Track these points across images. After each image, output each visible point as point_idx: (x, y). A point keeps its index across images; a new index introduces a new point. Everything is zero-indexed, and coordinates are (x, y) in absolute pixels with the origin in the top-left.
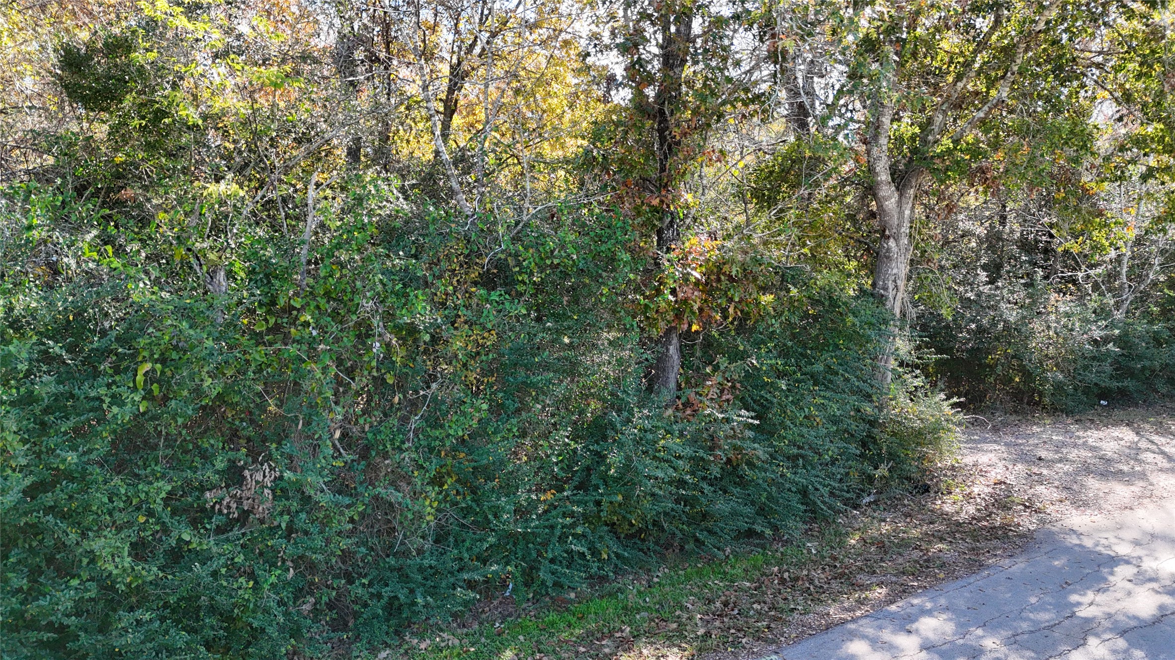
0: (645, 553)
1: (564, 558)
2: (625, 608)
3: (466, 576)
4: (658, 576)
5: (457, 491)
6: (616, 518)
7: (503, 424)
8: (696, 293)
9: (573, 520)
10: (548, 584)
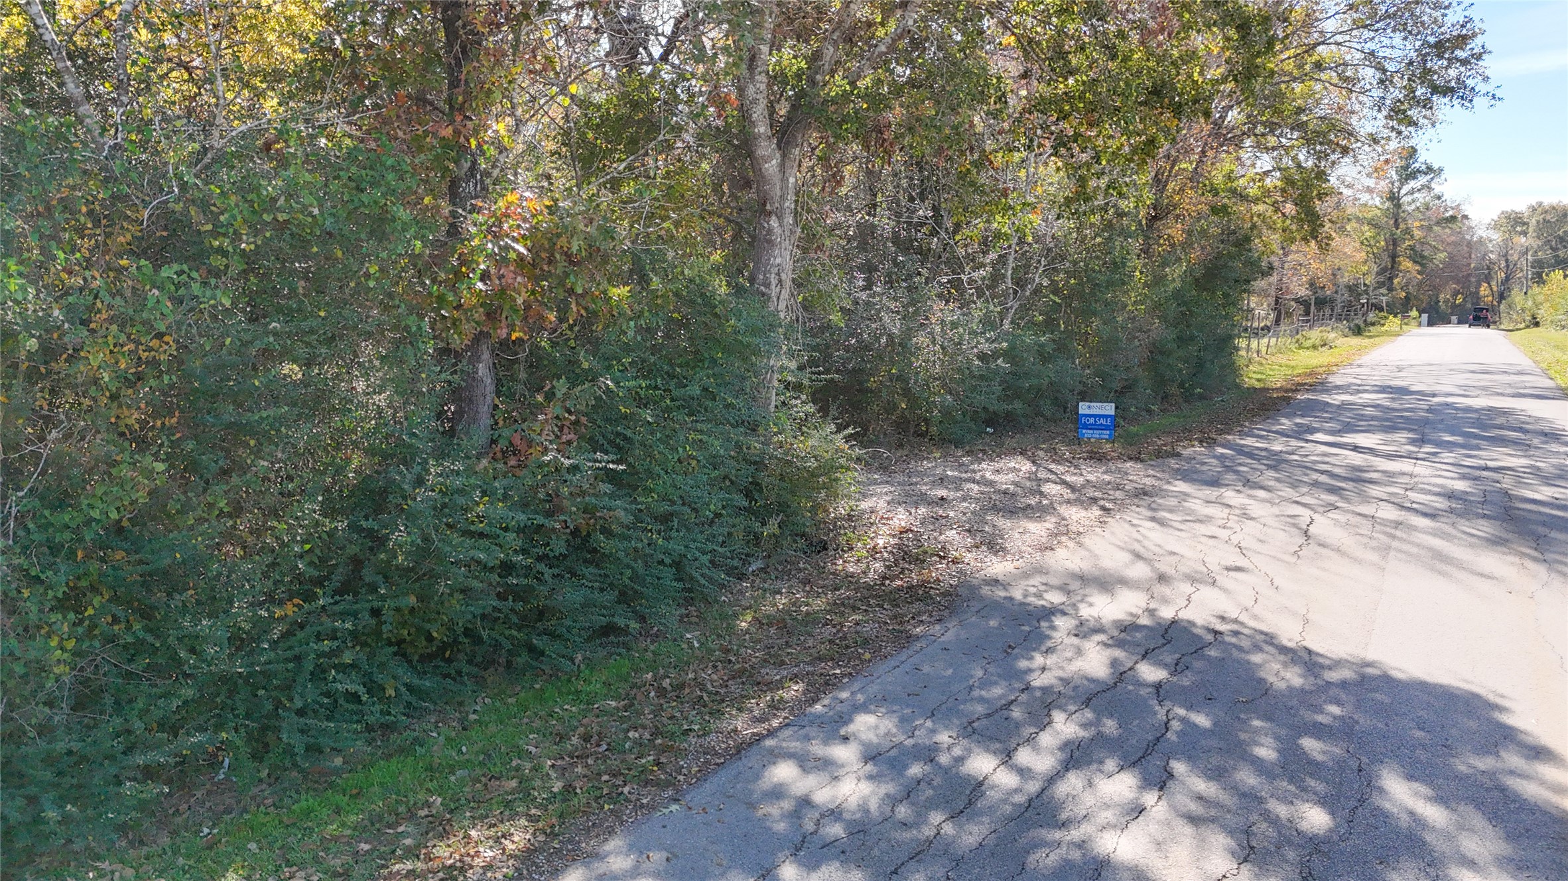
0: (454, 679)
1: (321, 706)
2: (430, 768)
4: (475, 712)
6: (406, 632)
8: (519, 279)
9: (336, 643)
10: (296, 750)
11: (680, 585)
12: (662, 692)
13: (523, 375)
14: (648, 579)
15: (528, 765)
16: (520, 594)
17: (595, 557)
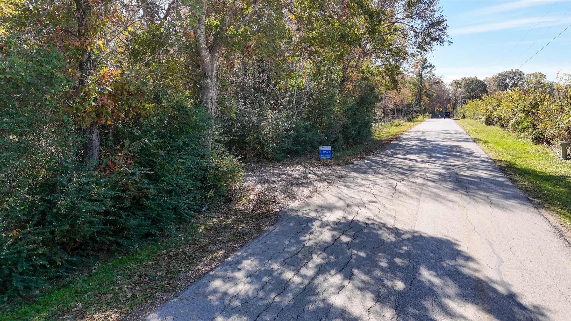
0: (86, 257)
2: (76, 292)
4: (95, 269)
6: (65, 240)
8: (109, 101)
9: (35, 246)
10: (19, 289)
11: (176, 217)
12: (170, 257)
13: (111, 138)
14: (164, 215)
15: (117, 288)
16: (113, 223)
17: (143, 208)
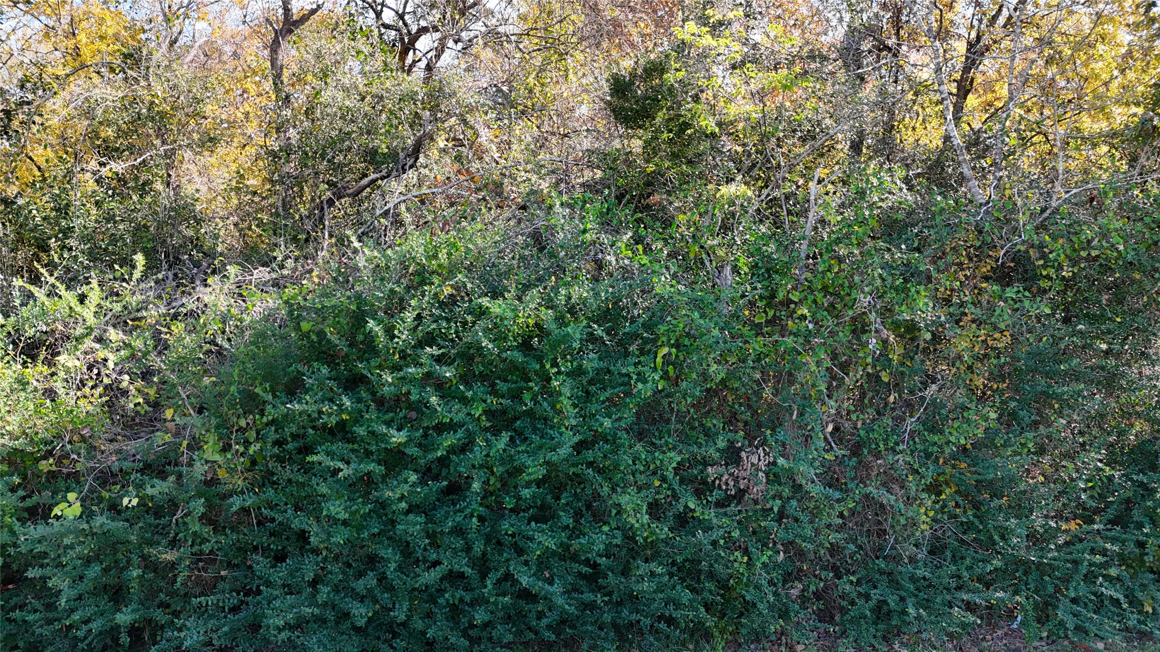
3: (965, 597)
5: (957, 503)
7: (1015, 437)
9: (1105, 559)
